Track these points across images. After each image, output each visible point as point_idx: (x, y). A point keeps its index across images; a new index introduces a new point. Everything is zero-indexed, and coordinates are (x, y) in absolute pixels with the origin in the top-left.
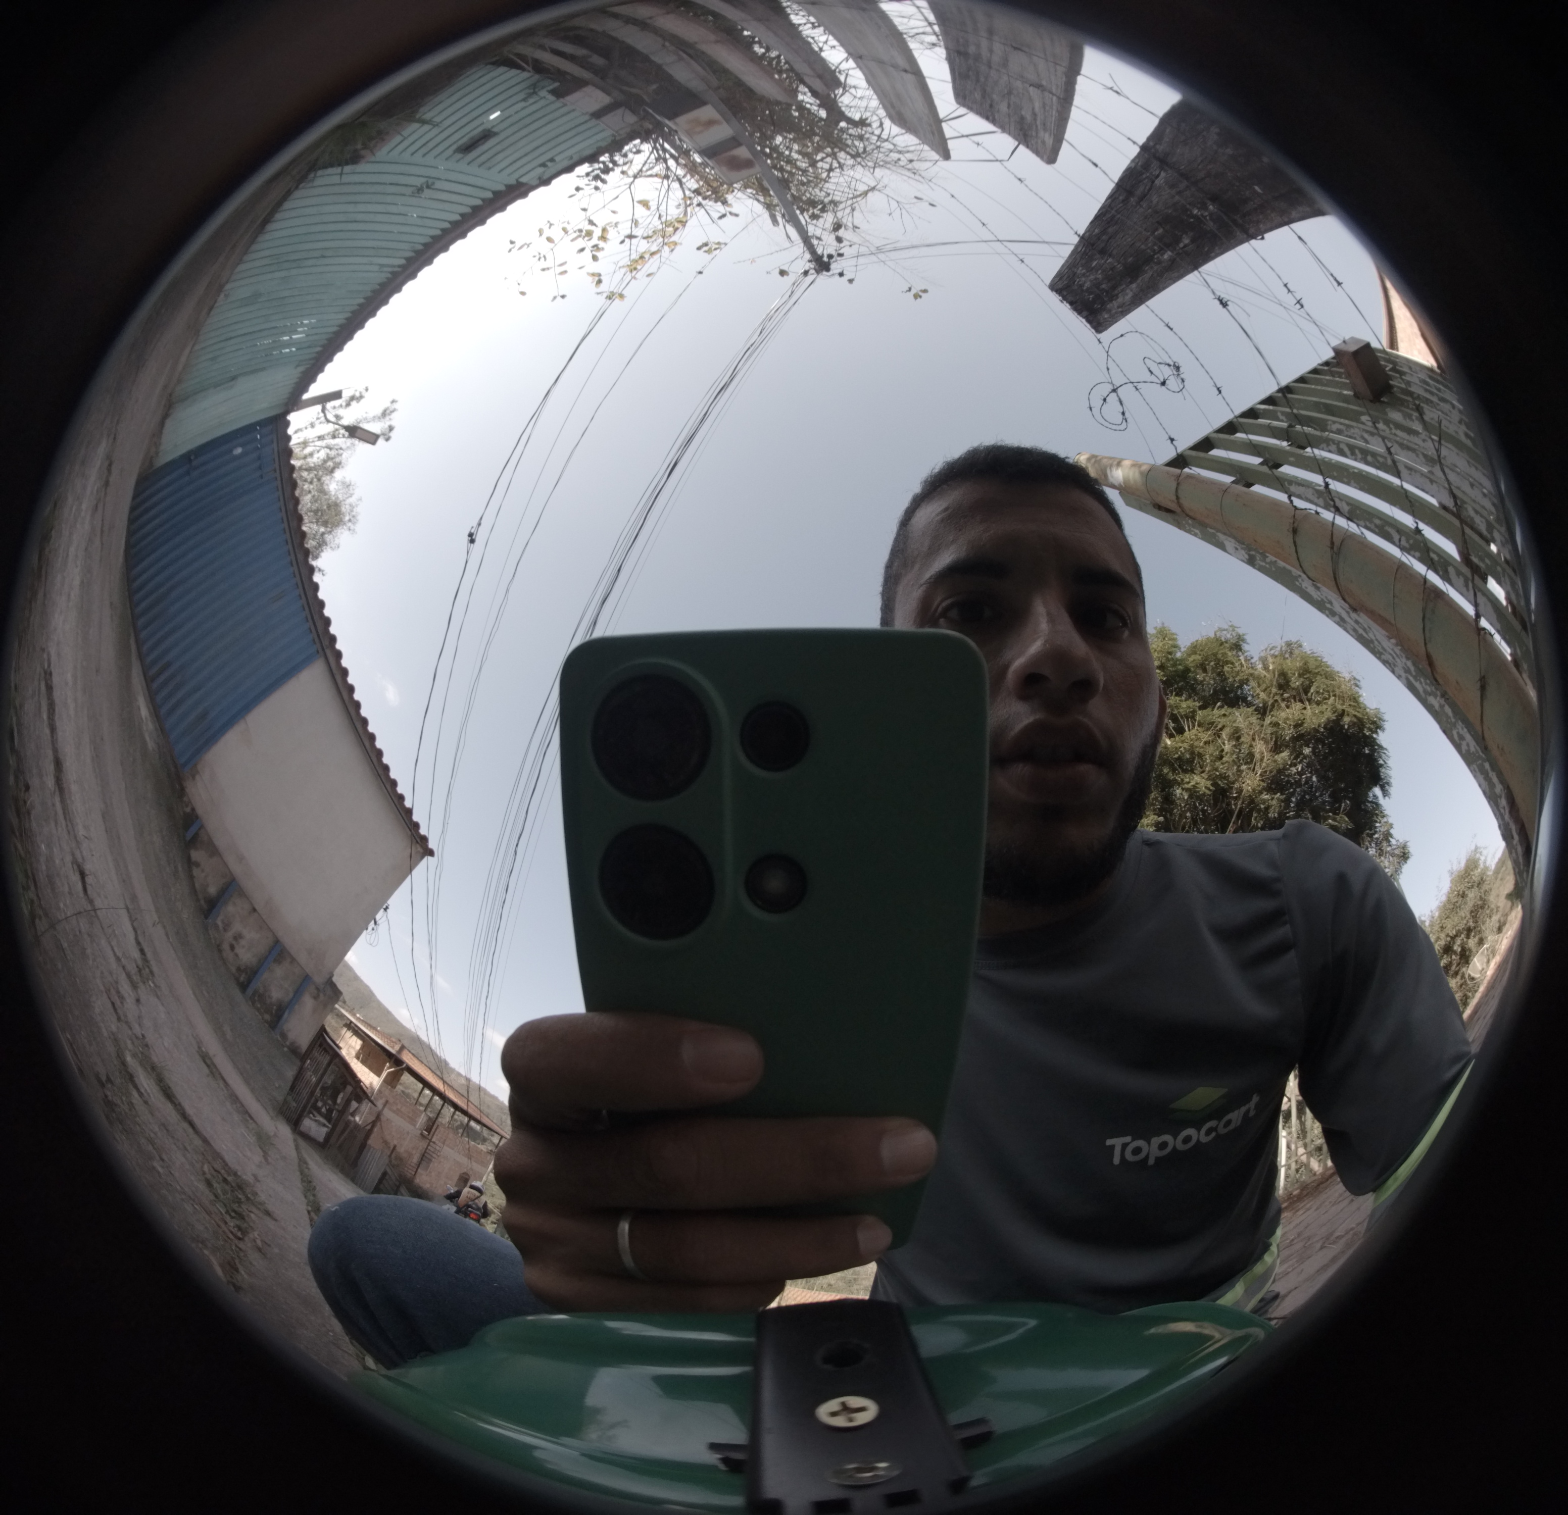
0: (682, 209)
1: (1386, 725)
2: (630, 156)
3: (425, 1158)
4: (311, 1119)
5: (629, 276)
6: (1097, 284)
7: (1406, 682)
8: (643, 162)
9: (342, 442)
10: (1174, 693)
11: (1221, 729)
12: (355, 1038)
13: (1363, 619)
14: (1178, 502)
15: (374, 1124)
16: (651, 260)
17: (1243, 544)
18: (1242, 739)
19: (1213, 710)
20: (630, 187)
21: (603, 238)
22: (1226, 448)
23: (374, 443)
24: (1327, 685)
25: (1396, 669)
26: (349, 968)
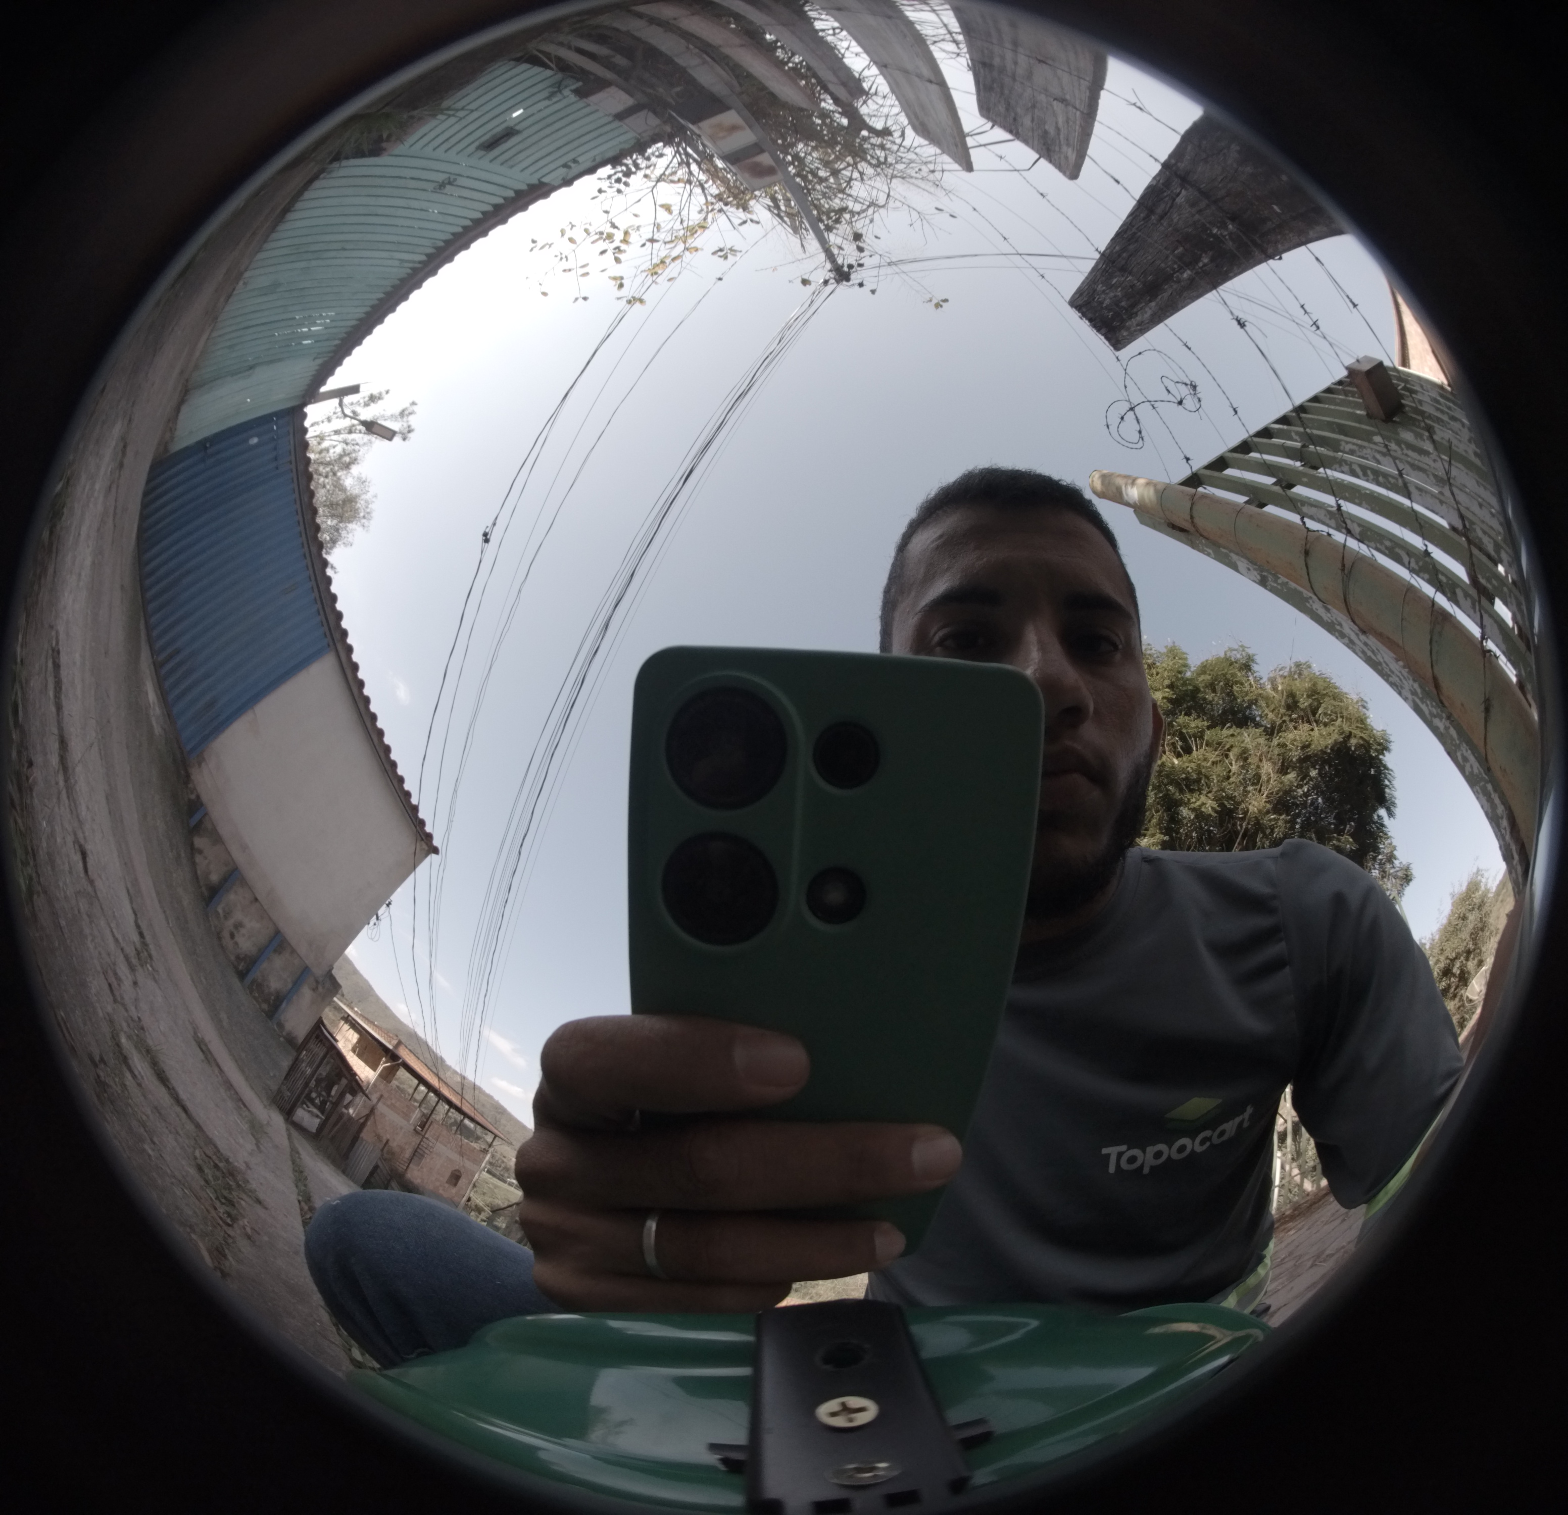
0: (703, 215)
1: (1393, 746)
2: (653, 159)
3: (418, 1154)
4: (304, 1109)
5: (650, 280)
6: (1116, 302)
7: (1412, 704)
8: (666, 166)
9: (360, 437)
10: (1183, 713)
11: (1229, 750)
12: (352, 1031)
13: (1372, 641)
14: (1193, 522)
15: (367, 1117)
16: (673, 265)
17: (1255, 564)
18: (1249, 760)
19: (1222, 730)
20: (652, 191)
21: (625, 241)
22: (1240, 468)
23: (390, 439)
24: (1334, 706)
25: (1403, 691)
26: (349, 962)
